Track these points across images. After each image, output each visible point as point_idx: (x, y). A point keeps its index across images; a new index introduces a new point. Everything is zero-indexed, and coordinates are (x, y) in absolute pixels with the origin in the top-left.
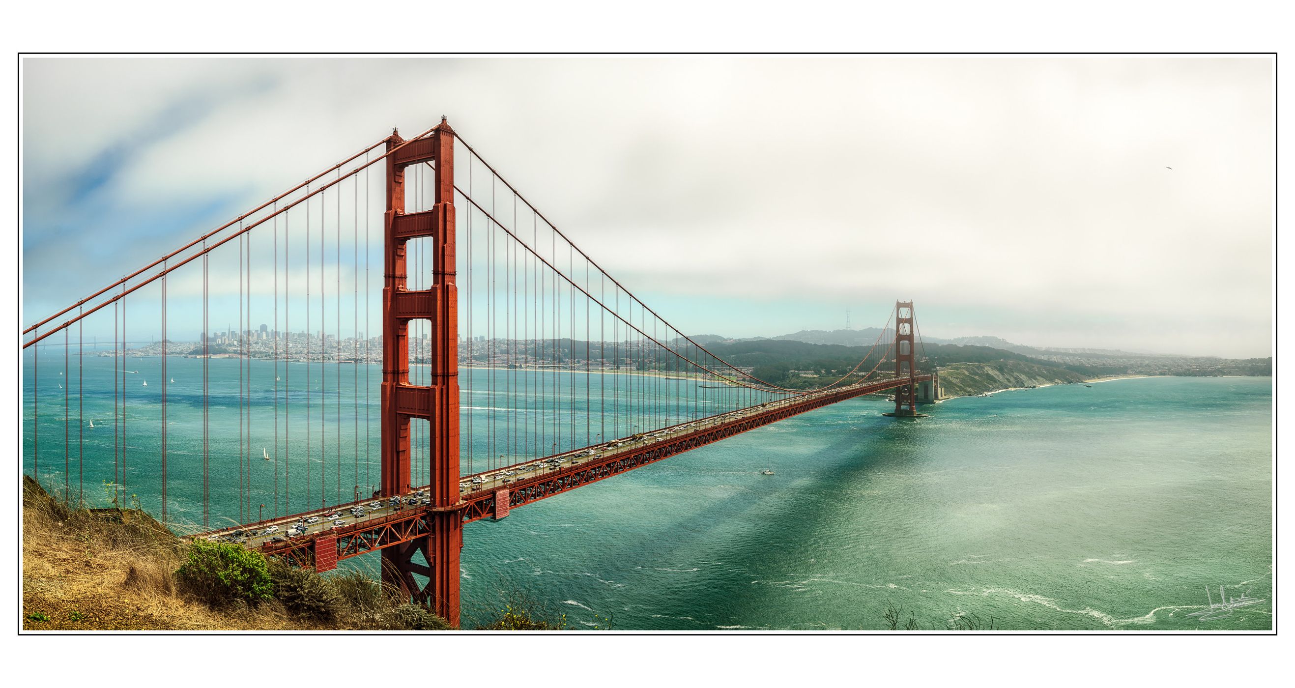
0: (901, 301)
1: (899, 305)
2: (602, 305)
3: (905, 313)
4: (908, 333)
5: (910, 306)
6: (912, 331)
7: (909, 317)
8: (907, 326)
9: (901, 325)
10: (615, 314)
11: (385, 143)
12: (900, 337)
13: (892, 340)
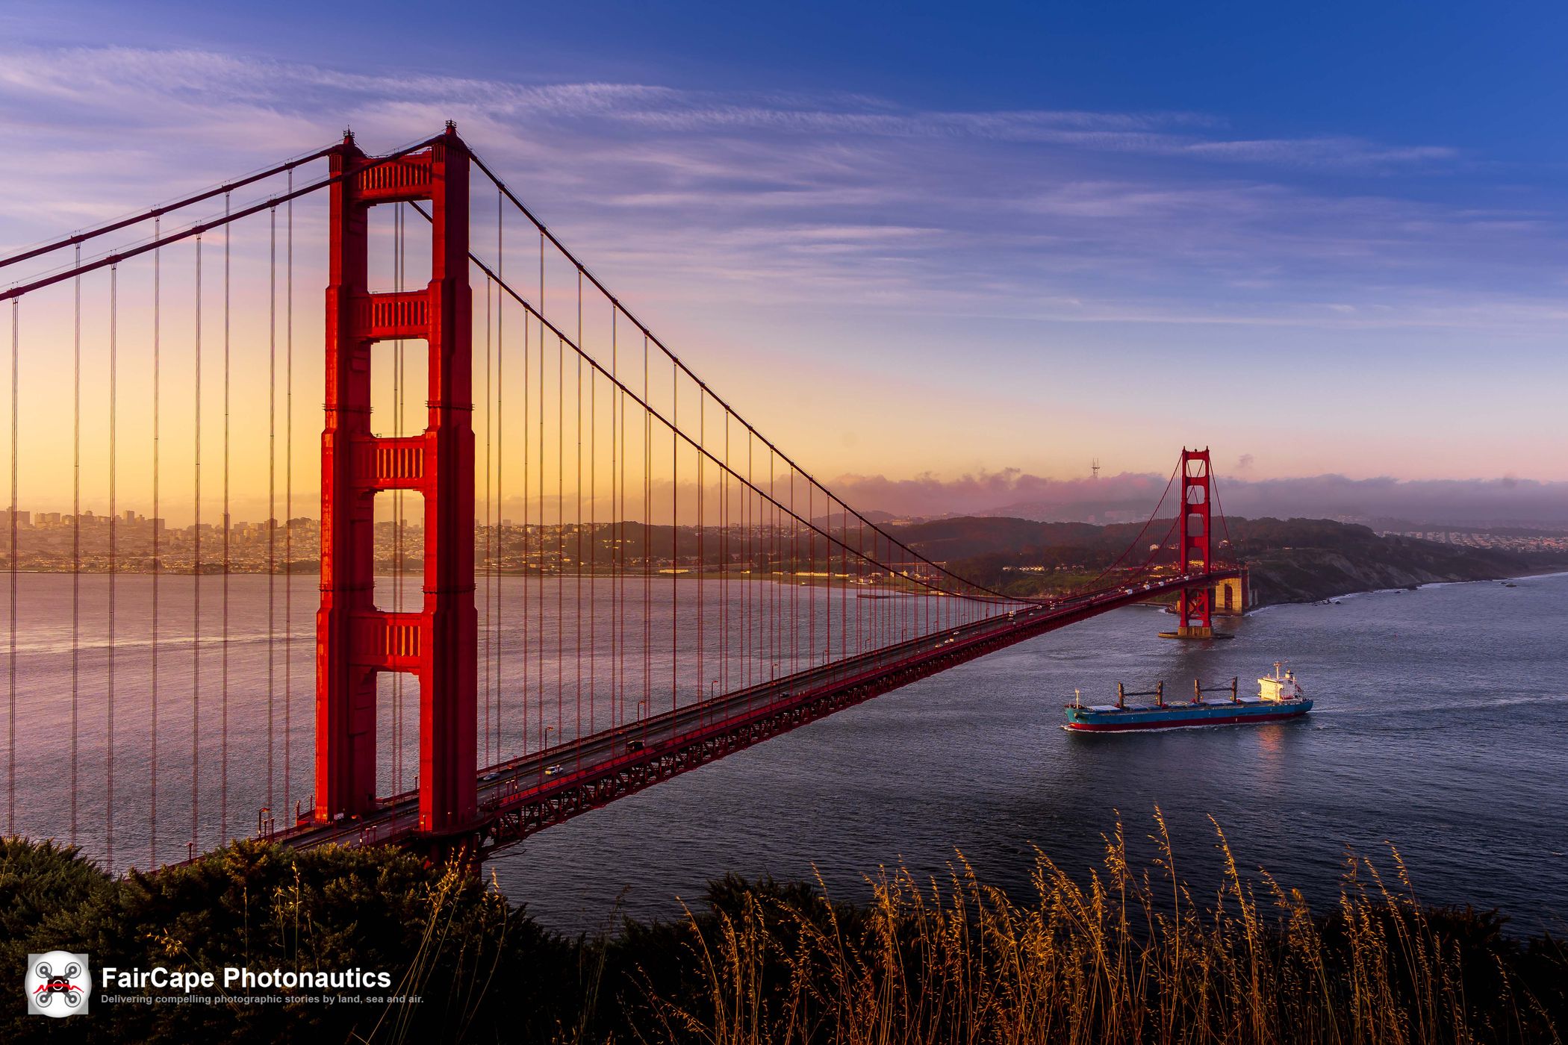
0: (1190, 449)
1: (1187, 456)
2: (699, 448)
3: (1195, 467)
4: (1201, 501)
5: (1204, 456)
6: (1207, 498)
7: (1203, 474)
8: (1200, 489)
9: (1190, 488)
10: (721, 465)
11: (327, 158)
12: (1187, 508)
13: (1175, 512)
